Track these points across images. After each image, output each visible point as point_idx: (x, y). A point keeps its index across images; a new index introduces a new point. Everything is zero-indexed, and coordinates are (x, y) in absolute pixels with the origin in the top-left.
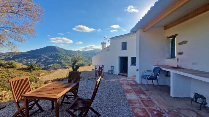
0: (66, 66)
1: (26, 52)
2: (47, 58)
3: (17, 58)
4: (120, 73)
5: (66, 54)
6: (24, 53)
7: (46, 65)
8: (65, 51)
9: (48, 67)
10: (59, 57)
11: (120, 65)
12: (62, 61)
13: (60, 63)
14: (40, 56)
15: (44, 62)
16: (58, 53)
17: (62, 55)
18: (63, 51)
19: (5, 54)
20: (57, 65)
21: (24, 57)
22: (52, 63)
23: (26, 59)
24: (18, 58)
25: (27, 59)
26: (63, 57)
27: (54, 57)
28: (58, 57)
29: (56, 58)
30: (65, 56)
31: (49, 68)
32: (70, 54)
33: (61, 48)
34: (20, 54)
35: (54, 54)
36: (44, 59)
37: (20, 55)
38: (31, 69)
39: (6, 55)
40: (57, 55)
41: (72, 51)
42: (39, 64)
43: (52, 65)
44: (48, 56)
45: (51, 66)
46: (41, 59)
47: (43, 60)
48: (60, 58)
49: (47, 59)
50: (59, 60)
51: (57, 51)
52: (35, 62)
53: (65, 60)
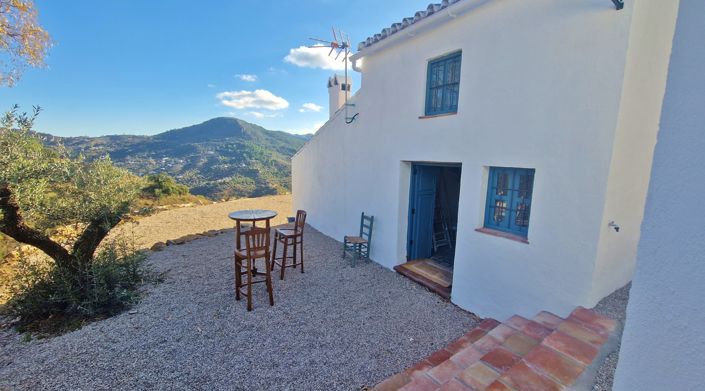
0: (270, 185)
1: (155, 137)
2: (212, 157)
3: (129, 154)
4: (409, 259)
5: (269, 144)
6: (148, 138)
7: (210, 180)
8: (266, 136)
9: (215, 186)
10: (247, 153)
11: (412, 211)
12: (258, 167)
13: (253, 174)
14: (194, 149)
15: (206, 170)
16: (246, 143)
17: (258, 149)
18: (259, 133)
19: (99, 141)
20: (243, 179)
21: (150, 151)
22: (229, 173)
23: (154, 157)
24: (132, 154)
25: (158, 157)
26: (262, 154)
27: (234, 154)
28: (245, 155)
29: (239, 158)
30: (267, 152)
31: (219, 187)
32: (283, 144)
33: (254, 126)
34: (137, 141)
35: (232, 145)
36: (204, 160)
37: (139, 144)
38: (157, 190)
39: (102, 144)
40: (244, 146)
41: (288, 135)
42: (191, 174)
43: (227, 179)
44: (216, 150)
45: (224, 183)
46: (194, 160)
47: (201, 164)
48: (250, 158)
49: (212, 160)
50: (248, 164)
51: (245, 136)
52: (179, 167)
53: (265, 164)
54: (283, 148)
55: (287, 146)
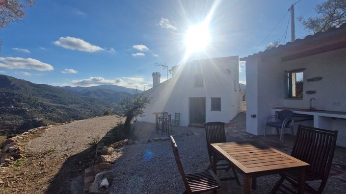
5: (36, 93)
8: (33, 88)
10: (16, 99)
12: (26, 107)
13: (22, 112)
16: (15, 92)
17: (26, 96)
20: (12, 116)
26: (29, 99)
27: (4, 99)
28: (14, 100)
29: (9, 102)
30: (34, 97)
32: (47, 92)
35: (2, 93)
40: (13, 94)
48: (19, 101)
50: (17, 106)
53: (32, 106)
54: (47, 94)
55: (50, 93)
